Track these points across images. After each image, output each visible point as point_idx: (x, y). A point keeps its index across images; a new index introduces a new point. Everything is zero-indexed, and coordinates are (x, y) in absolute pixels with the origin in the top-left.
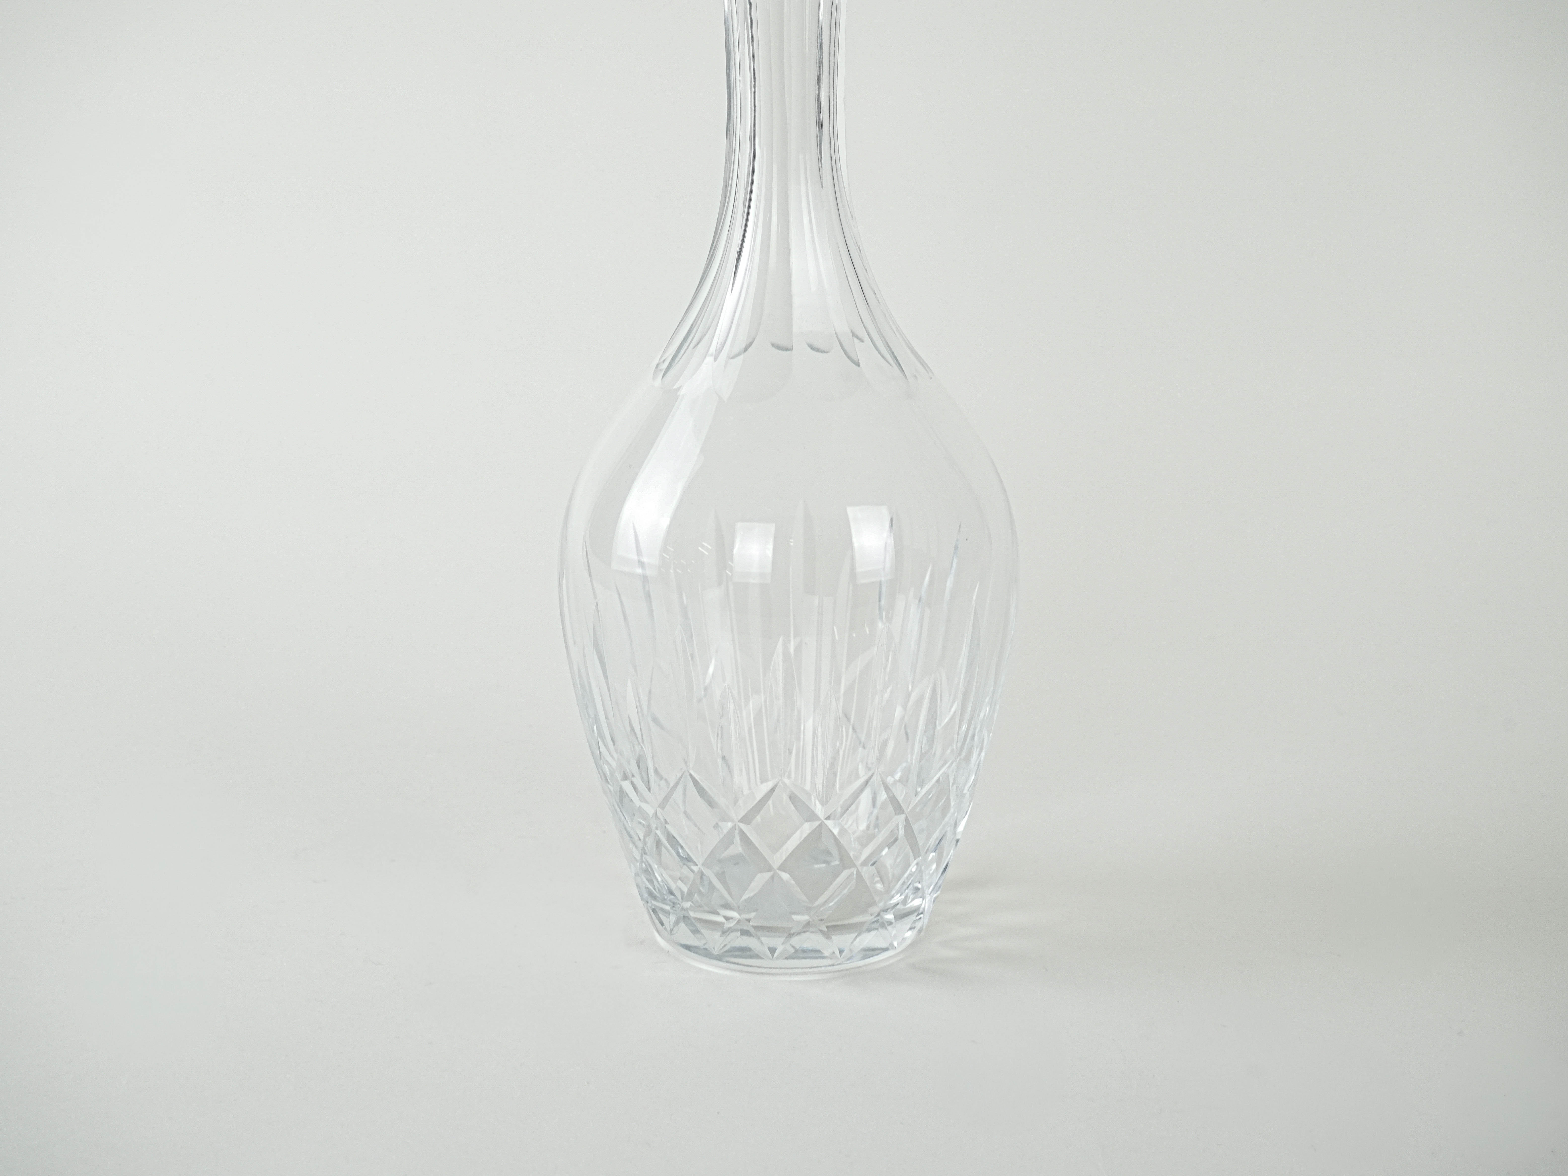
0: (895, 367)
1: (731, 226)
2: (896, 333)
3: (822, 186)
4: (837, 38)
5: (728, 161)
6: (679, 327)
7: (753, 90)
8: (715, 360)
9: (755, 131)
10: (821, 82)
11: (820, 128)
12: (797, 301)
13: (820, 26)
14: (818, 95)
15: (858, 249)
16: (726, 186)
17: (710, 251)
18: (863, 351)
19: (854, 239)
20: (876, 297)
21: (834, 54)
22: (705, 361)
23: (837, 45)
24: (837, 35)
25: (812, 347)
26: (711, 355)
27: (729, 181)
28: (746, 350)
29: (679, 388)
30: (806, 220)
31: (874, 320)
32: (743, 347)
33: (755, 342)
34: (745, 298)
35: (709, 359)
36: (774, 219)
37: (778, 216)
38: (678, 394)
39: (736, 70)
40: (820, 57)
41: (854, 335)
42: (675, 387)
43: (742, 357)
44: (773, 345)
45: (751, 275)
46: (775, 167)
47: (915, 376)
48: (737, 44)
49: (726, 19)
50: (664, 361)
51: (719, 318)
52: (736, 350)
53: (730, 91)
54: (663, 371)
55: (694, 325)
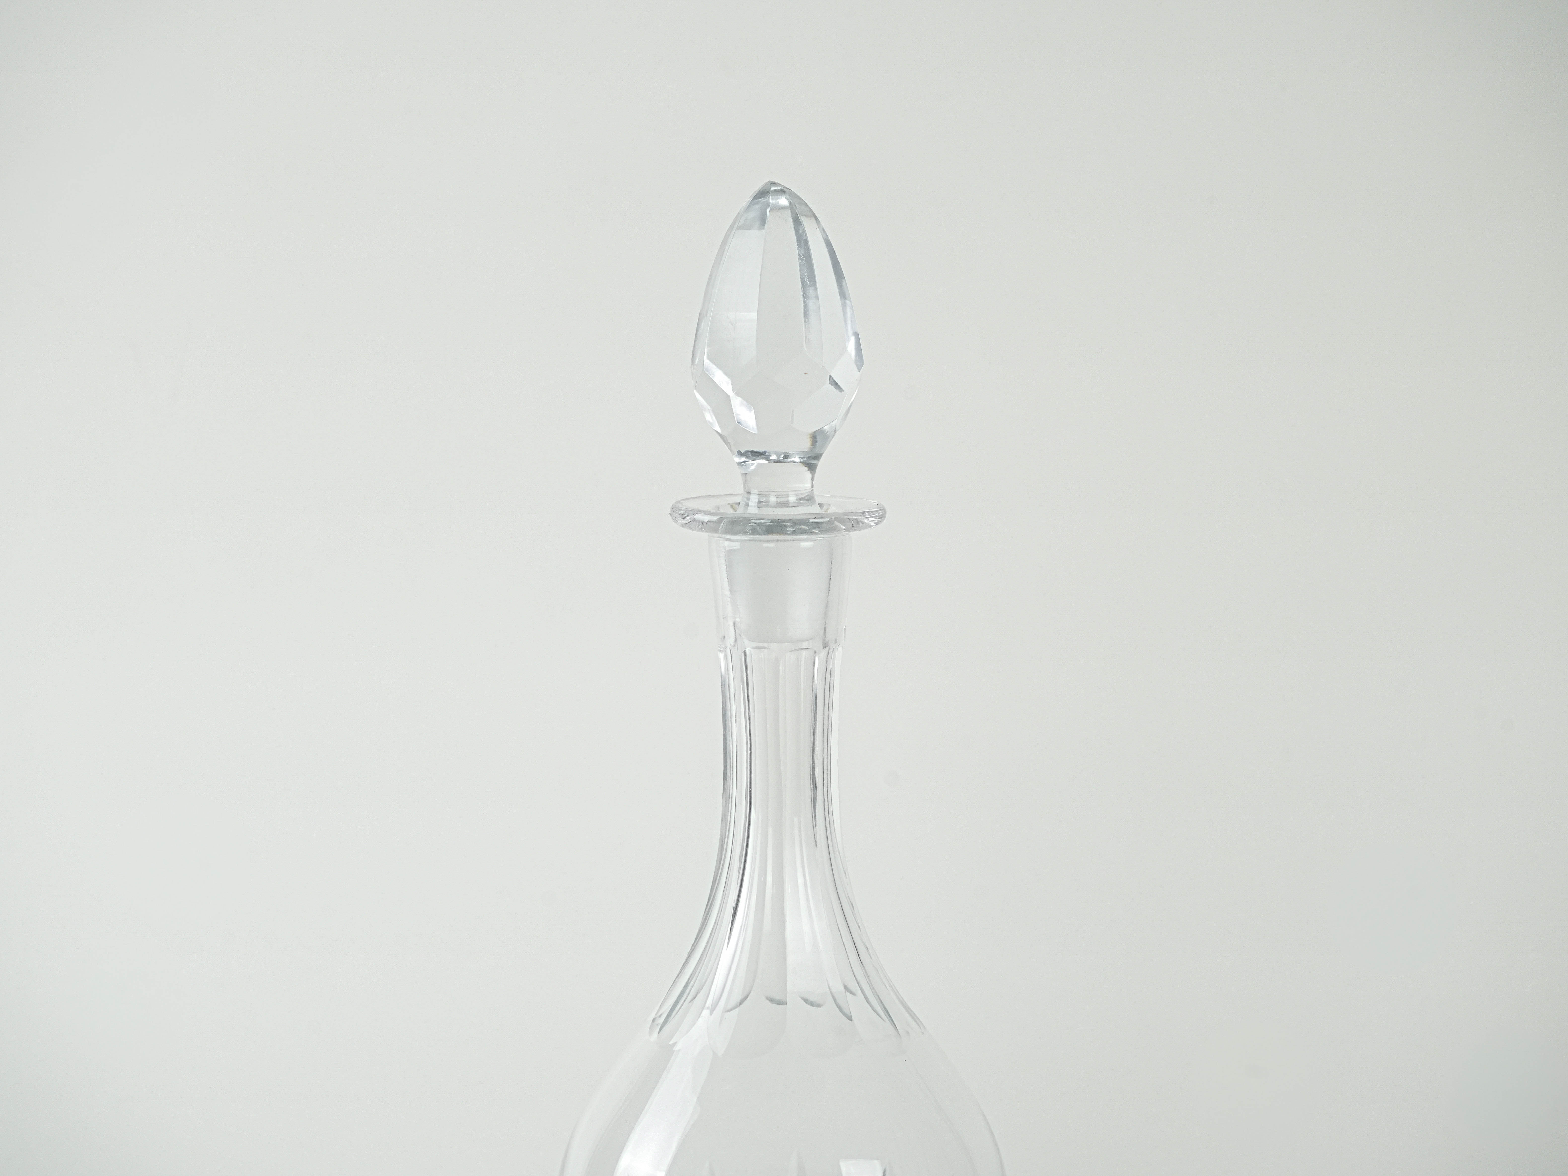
0: (888, 1023)
1: (726, 885)
2: (888, 988)
3: (816, 845)
4: (831, 702)
5: (725, 818)
6: (678, 978)
7: (749, 752)
8: (711, 1014)
9: (750, 791)
10: (815, 744)
11: (815, 789)
12: (791, 959)
13: (814, 692)
14: (812, 758)
15: (851, 905)
16: (722, 844)
17: (706, 908)
18: (855, 1004)
19: (847, 896)
20: (868, 952)
21: (828, 718)
22: (703, 1014)
23: (830, 708)
24: (831, 698)
25: (806, 1001)
26: (708, 1008)
27: (725, 837)
28: (741, 1003)
29: (675, 1044)
30: (800, 880)
31: (867, 976)
32: (739, 999)
33: (750, 996)
34: (741, 953)
35: (706, 1013)
36: (769, 879)
37: (772, 877)
38: (674, 1050)
39: (733, 732)
40: (815, 721)
41: (847, 989)
42: (671, 1042)
43: (737, 1010)
44: (767, 998)
45: (745, 933)
46: (770, 830)
47: (908, 1032)
48: (733, 708)
49: (723, 683)
50: (660, 1016)
51: (715, 973)
52: (730, 1006)
53: (726, 751)
54: (660, 1025)
55: (690, 980)
